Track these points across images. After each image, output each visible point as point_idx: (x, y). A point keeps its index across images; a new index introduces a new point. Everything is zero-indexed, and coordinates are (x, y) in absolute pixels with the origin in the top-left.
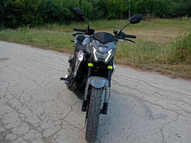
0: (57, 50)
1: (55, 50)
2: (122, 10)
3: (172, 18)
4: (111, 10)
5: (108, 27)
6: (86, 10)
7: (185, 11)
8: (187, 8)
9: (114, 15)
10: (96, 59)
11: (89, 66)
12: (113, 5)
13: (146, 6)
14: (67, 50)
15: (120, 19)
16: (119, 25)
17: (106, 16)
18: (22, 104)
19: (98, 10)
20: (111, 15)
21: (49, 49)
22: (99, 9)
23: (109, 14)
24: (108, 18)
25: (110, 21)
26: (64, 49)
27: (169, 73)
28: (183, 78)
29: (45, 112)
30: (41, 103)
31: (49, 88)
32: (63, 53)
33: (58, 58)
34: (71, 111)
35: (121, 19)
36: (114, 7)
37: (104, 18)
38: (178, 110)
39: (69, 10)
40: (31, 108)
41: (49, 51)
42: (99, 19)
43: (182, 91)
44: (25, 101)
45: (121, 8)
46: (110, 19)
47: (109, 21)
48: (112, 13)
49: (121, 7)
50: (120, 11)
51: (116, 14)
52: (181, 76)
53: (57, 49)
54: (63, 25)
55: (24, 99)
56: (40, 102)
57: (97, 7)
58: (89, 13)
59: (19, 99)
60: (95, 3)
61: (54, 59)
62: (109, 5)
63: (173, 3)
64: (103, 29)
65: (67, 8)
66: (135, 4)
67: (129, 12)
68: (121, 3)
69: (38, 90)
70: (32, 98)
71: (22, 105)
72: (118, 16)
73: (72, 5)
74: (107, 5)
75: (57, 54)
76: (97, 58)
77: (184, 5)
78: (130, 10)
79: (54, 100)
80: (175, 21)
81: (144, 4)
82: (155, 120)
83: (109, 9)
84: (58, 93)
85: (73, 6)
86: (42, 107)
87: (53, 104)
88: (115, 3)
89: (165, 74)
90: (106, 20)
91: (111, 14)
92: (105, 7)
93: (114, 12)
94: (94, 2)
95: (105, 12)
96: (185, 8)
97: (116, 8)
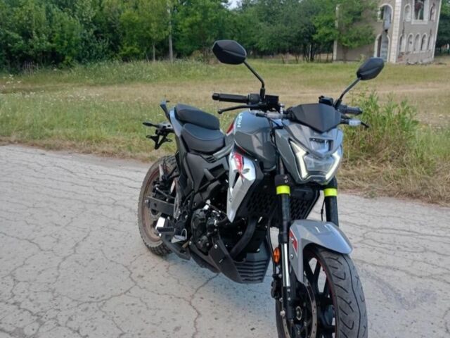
0: (37, 145)
1: (33, 145)
2: (154, 38)
3: (261, 58)
4: (127, 38)
5: (126, 79)
6: (65, 37)
7: (290, 42)
8: (293, 35)
9: (136, 50)
10: (304, 174)
11: (281, 195)
12: (132, 25)
13: (209, 29)
14: (68, 143)
15: (151, 59)
16: (151, 72)
17: (117, 51)
18: (36, 318)
19: (94, 36)
20: (129, 48)
21: (11, 143)
22: (96, 33)
23: (125, 47)
24: (121, 55)
25: (129, 64)
26: (58, 142)
27: (357, 187)
28: (390, 196)
29: (126, 331)
30: (94, 305)
31: (90, 257)
32: (60, 152)
33: (55, 166)
34: (198, 317)
35: (154, 60)
36: (136, 30)
37: (112, 56)
38: (441, 275)
39: (20, 35)
40: (73, 324)
41: (12, 148)
42: (97, 57)
43: (412, 227)
44: (39, 305)
45: (152, 32)
46: (126, 59)
47: (125, 63)
48: (131, 44)
49: (153, 30)
50: (150, 39)
51: (141, 46)
52: (385, 191)
53: (37, 142)
54: (5, 73)
55: (31, 301)
56: (90, 302)
57: (92, 30)
58: (74, 45)
59: (14, 304)
60: (86, 17)
61: (42, 169)
62: (122, 24)
63: (261, 24)
64: (115, 83)
65: (12, 29)
66: (183, 25)
67: (168, 43)
68: (150, 21)
69: (58, 267)
70: (55, 294)
71: (37, 320)
72: (145, 52)
73: (27, 21)
74: (117, 25)
75: (43, 154)
76: (307, 171)
77: (287, 28)
78: (170, 37)
79: (128, 291)
80: (272, 65)
81: (203, 25)
82: (415, 306)
83: (121, 36)
84: (126, 267)
85: (30, 25)
86: (103, 317)
87: (133, 304)
88: (137, 21)
89: (349, 190)
90: (117, 62)
91: (128, 46)
92: (112, 30)
93: (136, 43)
94: (83, 15)
95: (113, 42)
96: (289, 36)
97: (140, 33)
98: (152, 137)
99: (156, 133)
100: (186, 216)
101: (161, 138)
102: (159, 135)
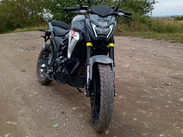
11: (88, 46)
98: (43, 37)
99: (45, 35)
100: (53, 62)
101: (47, 37)
102: (46, 36)
